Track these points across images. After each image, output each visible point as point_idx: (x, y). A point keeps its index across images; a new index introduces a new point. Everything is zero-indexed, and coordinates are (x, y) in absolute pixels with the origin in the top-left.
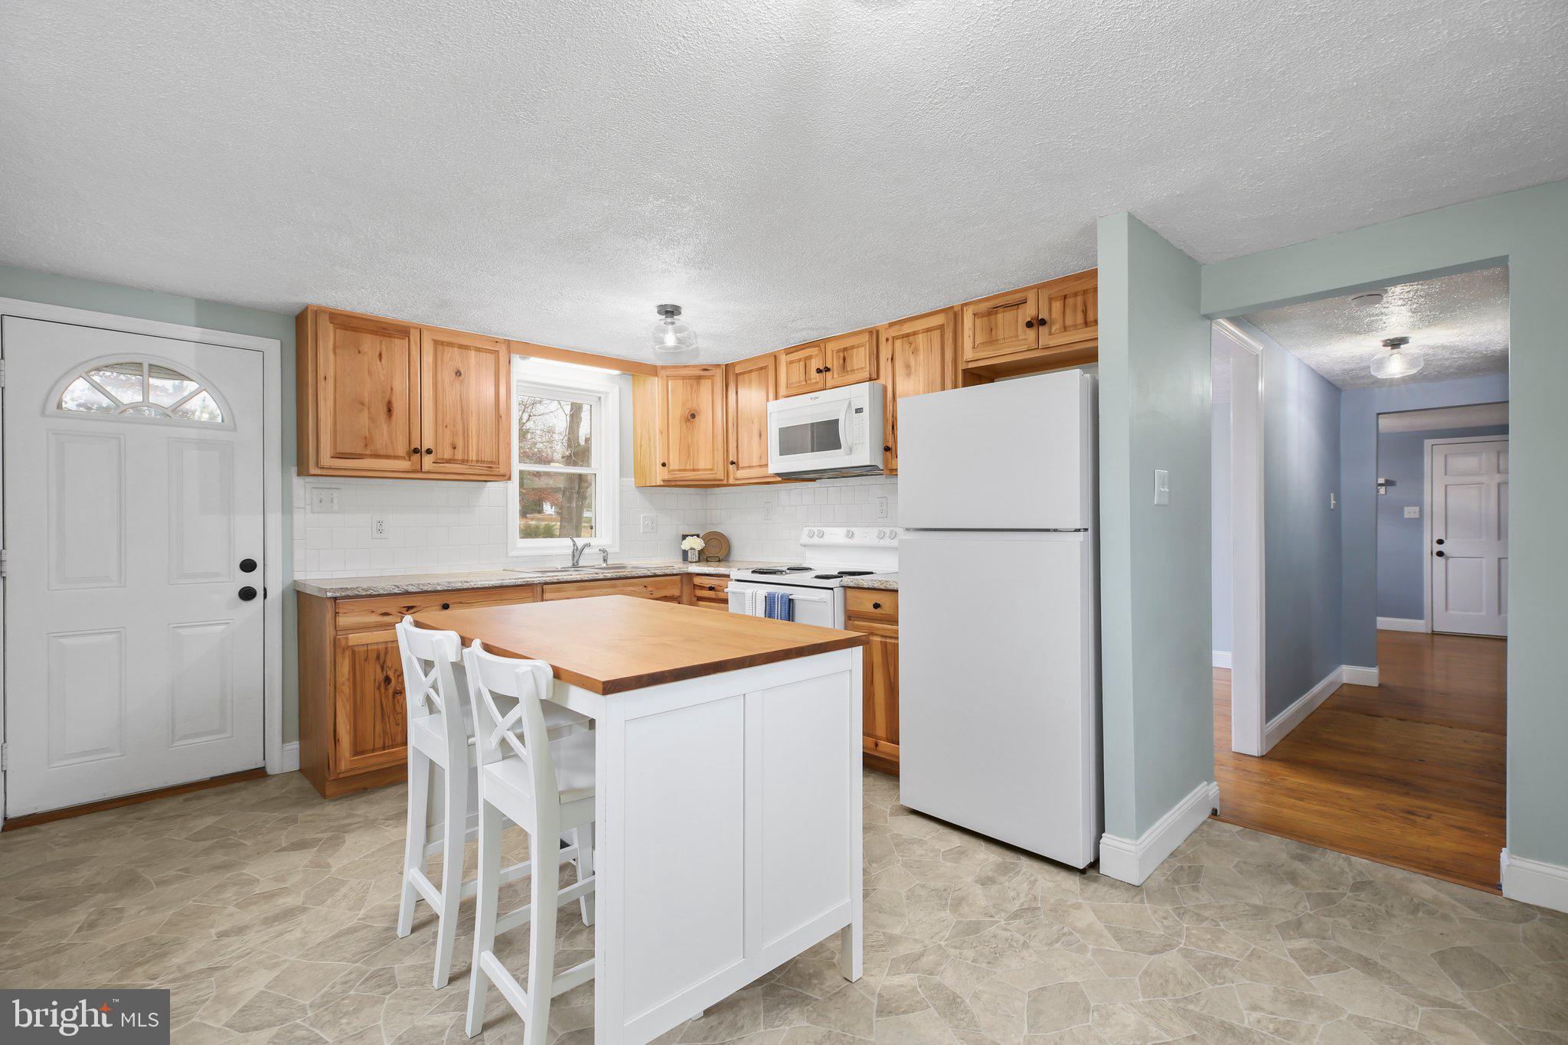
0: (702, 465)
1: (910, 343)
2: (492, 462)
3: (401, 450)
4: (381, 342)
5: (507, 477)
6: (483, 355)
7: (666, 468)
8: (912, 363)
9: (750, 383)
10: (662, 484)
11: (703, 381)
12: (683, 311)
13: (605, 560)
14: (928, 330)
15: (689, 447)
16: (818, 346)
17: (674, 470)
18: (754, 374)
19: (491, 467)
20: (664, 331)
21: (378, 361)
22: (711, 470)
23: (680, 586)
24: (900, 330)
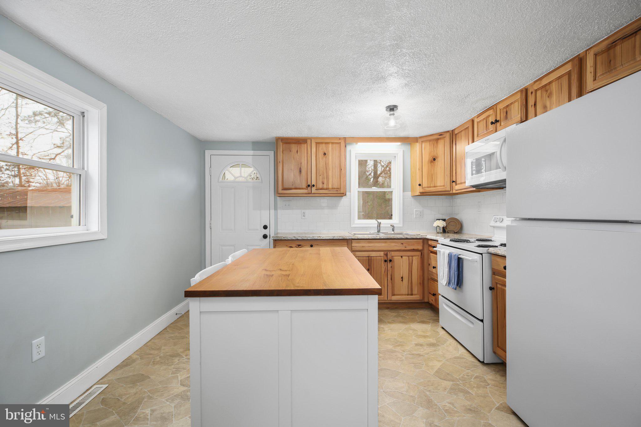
0: (439, 184)
1: (547, 91)
2: (338, 188)
3: (304, 186)
4: (297, 146)
5: (344, 194)
6: (335, 145)
7: (421, 187)
8: (548, 104)
9: (461, 139)
10: (420, 194)
11: (439, 141)
12: (399, 108)
13: (393, 230)
14: (559, 78)
15: (432, 175)
16: (493, 108)
17: (425, 187)
18: (463, 133)
19: (337, 191)
20: (388, 119)
21: (296, 153)
22: (444, 186)
23: (422, 245)
24: (540, 84)
